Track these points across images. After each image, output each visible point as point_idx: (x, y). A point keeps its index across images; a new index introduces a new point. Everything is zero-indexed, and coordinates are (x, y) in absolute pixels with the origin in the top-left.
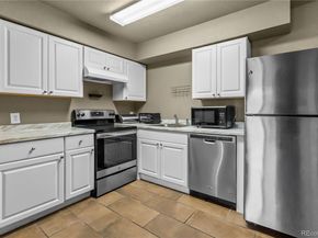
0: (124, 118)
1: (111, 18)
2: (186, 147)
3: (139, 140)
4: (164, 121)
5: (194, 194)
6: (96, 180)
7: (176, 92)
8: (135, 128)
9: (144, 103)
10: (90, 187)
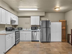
0: (15, 29)
1: (19, 9)
2: (31, 33)
3: (20, 33)
4: (23, 29)
5: (32, 41)
6: (16, 42)
7: (26, 23)
8: (19, 31)
9: (18, 25)
10: (15, 43)
